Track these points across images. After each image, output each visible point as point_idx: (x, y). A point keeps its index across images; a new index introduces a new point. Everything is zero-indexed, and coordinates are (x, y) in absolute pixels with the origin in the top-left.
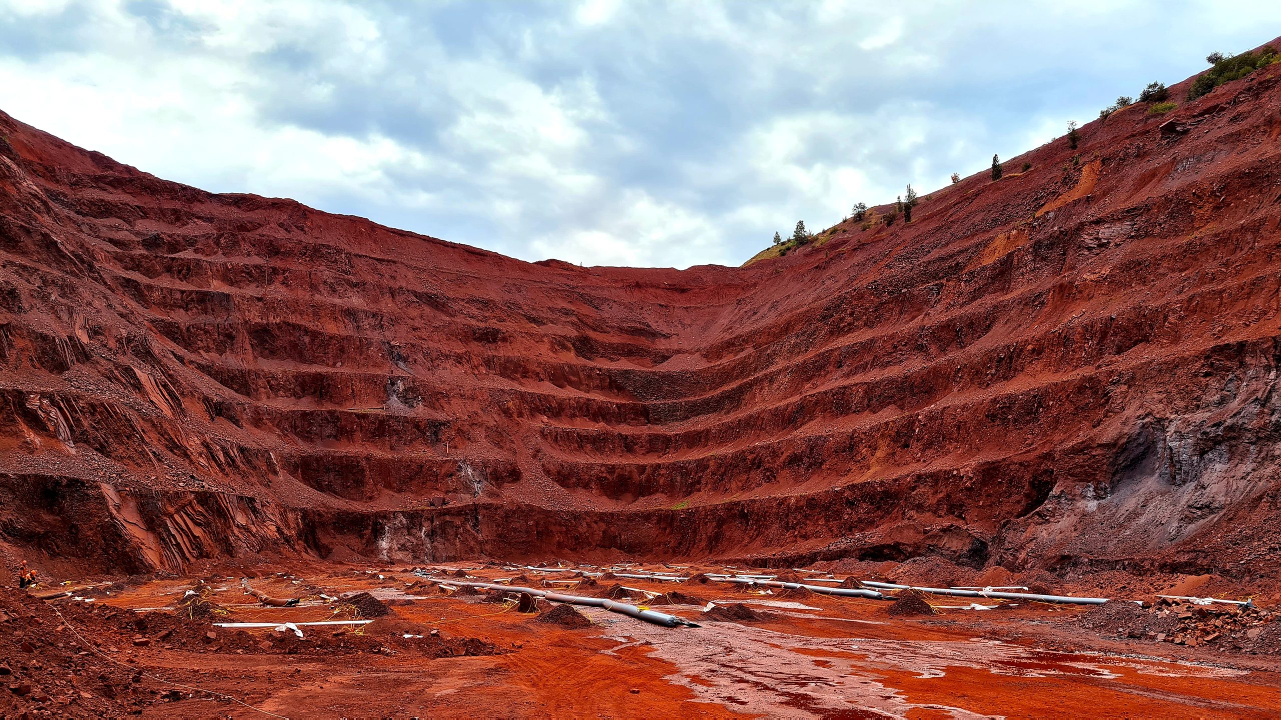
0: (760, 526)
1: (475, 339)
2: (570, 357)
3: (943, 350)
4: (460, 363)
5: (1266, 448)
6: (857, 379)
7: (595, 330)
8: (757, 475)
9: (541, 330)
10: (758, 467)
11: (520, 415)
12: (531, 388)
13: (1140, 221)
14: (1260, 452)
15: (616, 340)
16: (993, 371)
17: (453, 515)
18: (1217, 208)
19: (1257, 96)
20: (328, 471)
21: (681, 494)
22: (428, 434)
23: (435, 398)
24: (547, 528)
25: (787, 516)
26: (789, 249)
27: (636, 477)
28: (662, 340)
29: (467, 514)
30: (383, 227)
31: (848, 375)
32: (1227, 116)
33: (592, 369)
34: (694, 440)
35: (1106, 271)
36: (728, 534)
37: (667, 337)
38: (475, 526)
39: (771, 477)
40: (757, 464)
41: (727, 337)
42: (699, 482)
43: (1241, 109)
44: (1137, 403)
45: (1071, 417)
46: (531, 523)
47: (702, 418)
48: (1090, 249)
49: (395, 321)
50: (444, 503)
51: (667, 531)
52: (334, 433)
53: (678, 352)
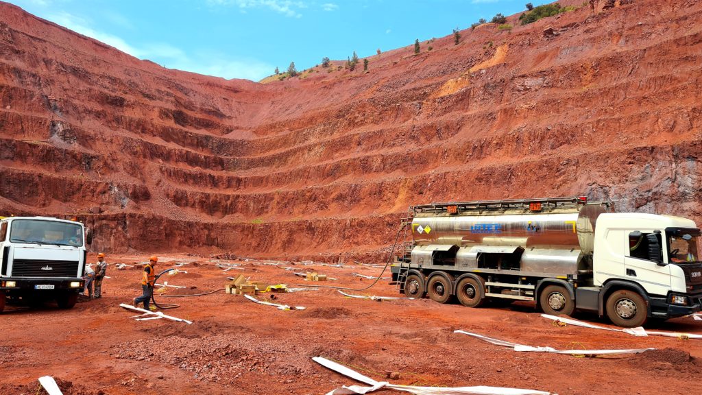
0: (324, 236)
1: (108, 103)
2: (171, 123)
3: (428, 140)
4: (99, 117)
5: (676, 206)
6: (375, 152)
7: (186, 108)
8: (313, 206)
9: (152, 103)
10: (314, 200)
11: (145, 157)
12: (148, 139)
13: (549, 78)
14: (673, 207)
15: (199, 116)
16: (471, 154)
17: (109, 220)
18: (594, 76)
19: (598, 20)
20: (9, 183)
21: (254, 214)
22: (83, 163)
23: (85, 139)
24: (172, 232)
25: (344, 230)
26: (285, 77)
27: (224, 202)
28: (227, 120)
29: (118, 220)
30: (33, 16)
31: (366, 151)
32: (581, 30)
33: (186, 132)
34: (259, 182)
35: (534, 103)
36: (298, 240)
37: (230, 118)
38: (124, 228)
39: (324, 206)
40: (313, 198)
41: (270, 122)
42: (267, 207)
43: (590, 26)
44: (585, 177)
45: (535, 182)
46: (162, 228)
47: (259, 169)
48: (519, 91)
49: (50, 82)
50: (101, 211)
51: (250, 236)
52: (11, 156)
53: (237, 128)
